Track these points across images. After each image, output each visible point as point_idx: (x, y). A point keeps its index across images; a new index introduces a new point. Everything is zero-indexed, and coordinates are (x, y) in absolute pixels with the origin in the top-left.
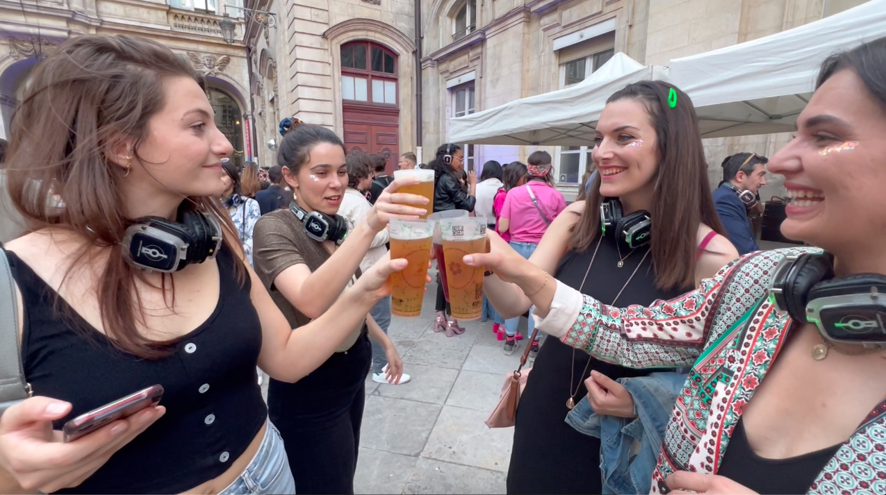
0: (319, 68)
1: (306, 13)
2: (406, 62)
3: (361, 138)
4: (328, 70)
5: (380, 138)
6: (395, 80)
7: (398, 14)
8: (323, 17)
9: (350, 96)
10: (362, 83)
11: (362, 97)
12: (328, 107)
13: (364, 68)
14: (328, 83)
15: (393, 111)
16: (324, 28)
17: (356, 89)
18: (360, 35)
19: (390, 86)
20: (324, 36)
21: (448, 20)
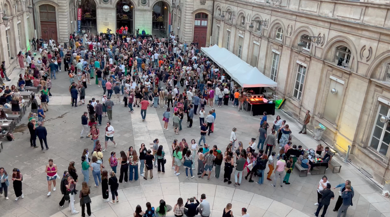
0: (190, 20)
1: (189, 9)
2: (210, 16)
3: (198, 33)
4: (192, 20)
5: (202, 33)
6: (207, 20)
7: (209, 6)
8: (192, 9)
9: (196, 24)
10: (199, 21)
11: (199, 24)
12: (191, 25)
13: (200, 18)
14: (192, 22)
15: (206, 28)
16: (192, 12)
17: (198, 23)
18: (200, 12)
19: (206, 22)
20: (192, 13)
21: (218, 11)
